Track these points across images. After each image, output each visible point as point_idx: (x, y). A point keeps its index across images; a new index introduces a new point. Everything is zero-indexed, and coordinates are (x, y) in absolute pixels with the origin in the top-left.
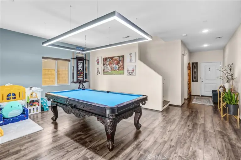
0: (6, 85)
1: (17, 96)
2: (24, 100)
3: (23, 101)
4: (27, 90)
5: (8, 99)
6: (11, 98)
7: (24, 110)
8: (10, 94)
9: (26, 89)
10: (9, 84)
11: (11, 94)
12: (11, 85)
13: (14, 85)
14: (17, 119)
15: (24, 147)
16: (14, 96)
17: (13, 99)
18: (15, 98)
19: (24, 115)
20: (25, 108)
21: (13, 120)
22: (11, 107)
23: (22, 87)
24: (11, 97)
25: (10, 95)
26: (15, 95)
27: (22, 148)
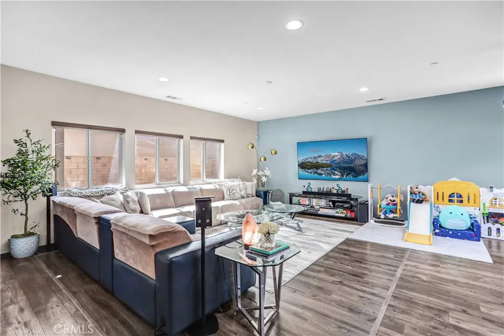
0: (449, 180)
1: (465, 199)
2: (478, 209)
3: (475, 209)
4: (483, 191)
5: (450, 201)
6: (456, 201)
7: (472, 224)
8: (454, 193)
9: (481, 189)
10: (454, 178)
11: (456, 195)
12: (457, 180)
13: (461, 180)
14: (459, 234)
15: (445, 266)
16: (460, 199)
17: (458, 203)
18: (461, 202)
19: (472, 233)
20: (476, 221)
21: (453, 233)
22: (451, 213)
23: (474, 185)
24: (455, 199)
25: (454, 196)
26: (461, 196)
27: (441, 266)
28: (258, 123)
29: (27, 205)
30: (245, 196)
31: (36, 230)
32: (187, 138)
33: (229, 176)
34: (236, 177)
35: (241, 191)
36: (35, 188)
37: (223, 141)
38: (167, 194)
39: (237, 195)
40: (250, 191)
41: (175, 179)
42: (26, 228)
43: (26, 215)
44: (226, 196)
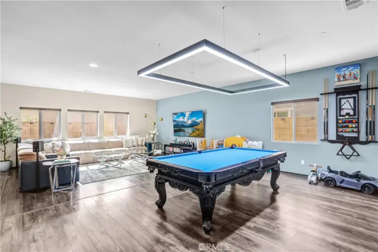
8: (233, 144)
28: (157, 101)
29: (5, 147)
30: (136, 145)
31: (10, 159)
32: (101, 112)
33: (132, 134)
34: (136, 135)
35: (133, 143)
36: (9, 139)
37: (128, 113)
38: (84, 143)
39: (130, 145)
40: (140, 143)
41: (95, 135)
42: (5, 157)
43: (5, 151)
44: (124, 146)
